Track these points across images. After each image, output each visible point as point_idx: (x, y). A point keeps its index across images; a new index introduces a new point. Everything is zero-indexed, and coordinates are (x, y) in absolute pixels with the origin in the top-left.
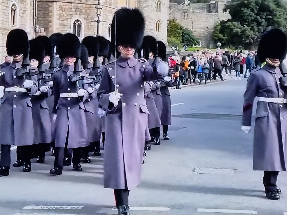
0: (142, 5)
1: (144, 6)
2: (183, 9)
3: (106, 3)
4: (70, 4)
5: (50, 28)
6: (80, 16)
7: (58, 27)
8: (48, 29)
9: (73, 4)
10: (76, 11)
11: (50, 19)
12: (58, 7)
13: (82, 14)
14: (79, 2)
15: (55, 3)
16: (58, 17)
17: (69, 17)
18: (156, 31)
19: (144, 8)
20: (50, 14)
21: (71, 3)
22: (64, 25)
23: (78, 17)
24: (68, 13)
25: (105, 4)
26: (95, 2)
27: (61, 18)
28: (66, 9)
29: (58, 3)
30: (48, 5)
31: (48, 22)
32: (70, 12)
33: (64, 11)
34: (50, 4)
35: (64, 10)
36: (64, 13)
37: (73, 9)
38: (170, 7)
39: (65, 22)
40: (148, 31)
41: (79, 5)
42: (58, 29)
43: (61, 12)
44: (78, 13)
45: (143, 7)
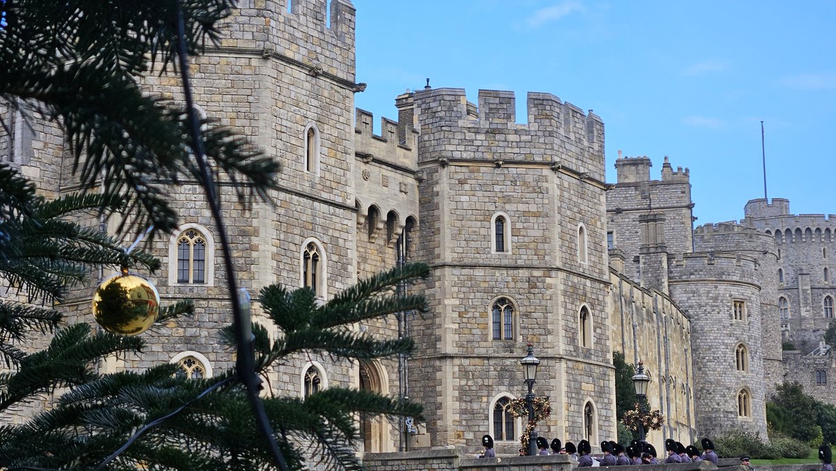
0: (704, 358)
1: (707, 358)
2: (816, 364)
3: (574, 354)
4: (486, 362)
5: (439, 423)
6: (511, 388)
7: (457, 417)
8: (435, 423)
9: (492, 362)
10: (501, 377)
11: (439, 399)
12: (456, 369)
13: (516, 384)
14: (507, 354)
15: (448, 362)
16: (456, 393)
17: (485, 393)
18: (740, 415)
19: (708, 363)
20: (438, 388)
21: (488, 358)
22: (472, 412)
23: (506, 391)
24: (480, 382)
25: (572, 355)
26: (547, 352)
27: (464, 397)
28: (476, 374)
29: (457, 361)
30: (433, 367)
31: (433, 407)
32: (486, 381)
33: (470, 379)
34: (438, 363)
35: (471, 377)
36: (470, 383)
37: (493, 373)
38: (784, 361)
39: (476, 406)
40: (722, 416)
41: (508, 362)
42: (457, 423)
43: (463, 382)
44: (506, 381)
45: (705, 361)
